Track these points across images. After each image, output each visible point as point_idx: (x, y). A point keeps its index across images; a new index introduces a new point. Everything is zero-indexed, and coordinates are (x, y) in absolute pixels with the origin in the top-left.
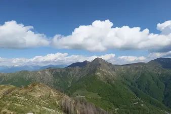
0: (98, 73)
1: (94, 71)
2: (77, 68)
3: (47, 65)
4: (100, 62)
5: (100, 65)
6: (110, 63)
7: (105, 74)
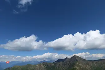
0: (76, 67)
1: (74, 65)
2: (61, 62)
3: (42, 61)
4: (77, 58)
5: (77, 60)
6: (84, 59)
7: (82, 68)
